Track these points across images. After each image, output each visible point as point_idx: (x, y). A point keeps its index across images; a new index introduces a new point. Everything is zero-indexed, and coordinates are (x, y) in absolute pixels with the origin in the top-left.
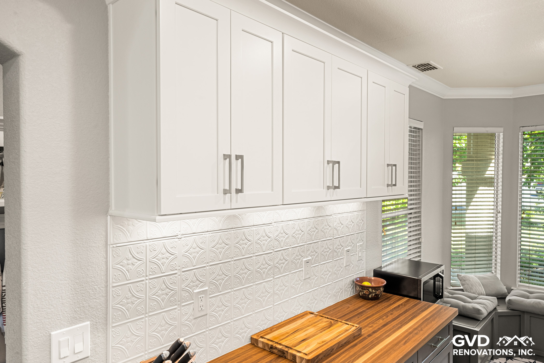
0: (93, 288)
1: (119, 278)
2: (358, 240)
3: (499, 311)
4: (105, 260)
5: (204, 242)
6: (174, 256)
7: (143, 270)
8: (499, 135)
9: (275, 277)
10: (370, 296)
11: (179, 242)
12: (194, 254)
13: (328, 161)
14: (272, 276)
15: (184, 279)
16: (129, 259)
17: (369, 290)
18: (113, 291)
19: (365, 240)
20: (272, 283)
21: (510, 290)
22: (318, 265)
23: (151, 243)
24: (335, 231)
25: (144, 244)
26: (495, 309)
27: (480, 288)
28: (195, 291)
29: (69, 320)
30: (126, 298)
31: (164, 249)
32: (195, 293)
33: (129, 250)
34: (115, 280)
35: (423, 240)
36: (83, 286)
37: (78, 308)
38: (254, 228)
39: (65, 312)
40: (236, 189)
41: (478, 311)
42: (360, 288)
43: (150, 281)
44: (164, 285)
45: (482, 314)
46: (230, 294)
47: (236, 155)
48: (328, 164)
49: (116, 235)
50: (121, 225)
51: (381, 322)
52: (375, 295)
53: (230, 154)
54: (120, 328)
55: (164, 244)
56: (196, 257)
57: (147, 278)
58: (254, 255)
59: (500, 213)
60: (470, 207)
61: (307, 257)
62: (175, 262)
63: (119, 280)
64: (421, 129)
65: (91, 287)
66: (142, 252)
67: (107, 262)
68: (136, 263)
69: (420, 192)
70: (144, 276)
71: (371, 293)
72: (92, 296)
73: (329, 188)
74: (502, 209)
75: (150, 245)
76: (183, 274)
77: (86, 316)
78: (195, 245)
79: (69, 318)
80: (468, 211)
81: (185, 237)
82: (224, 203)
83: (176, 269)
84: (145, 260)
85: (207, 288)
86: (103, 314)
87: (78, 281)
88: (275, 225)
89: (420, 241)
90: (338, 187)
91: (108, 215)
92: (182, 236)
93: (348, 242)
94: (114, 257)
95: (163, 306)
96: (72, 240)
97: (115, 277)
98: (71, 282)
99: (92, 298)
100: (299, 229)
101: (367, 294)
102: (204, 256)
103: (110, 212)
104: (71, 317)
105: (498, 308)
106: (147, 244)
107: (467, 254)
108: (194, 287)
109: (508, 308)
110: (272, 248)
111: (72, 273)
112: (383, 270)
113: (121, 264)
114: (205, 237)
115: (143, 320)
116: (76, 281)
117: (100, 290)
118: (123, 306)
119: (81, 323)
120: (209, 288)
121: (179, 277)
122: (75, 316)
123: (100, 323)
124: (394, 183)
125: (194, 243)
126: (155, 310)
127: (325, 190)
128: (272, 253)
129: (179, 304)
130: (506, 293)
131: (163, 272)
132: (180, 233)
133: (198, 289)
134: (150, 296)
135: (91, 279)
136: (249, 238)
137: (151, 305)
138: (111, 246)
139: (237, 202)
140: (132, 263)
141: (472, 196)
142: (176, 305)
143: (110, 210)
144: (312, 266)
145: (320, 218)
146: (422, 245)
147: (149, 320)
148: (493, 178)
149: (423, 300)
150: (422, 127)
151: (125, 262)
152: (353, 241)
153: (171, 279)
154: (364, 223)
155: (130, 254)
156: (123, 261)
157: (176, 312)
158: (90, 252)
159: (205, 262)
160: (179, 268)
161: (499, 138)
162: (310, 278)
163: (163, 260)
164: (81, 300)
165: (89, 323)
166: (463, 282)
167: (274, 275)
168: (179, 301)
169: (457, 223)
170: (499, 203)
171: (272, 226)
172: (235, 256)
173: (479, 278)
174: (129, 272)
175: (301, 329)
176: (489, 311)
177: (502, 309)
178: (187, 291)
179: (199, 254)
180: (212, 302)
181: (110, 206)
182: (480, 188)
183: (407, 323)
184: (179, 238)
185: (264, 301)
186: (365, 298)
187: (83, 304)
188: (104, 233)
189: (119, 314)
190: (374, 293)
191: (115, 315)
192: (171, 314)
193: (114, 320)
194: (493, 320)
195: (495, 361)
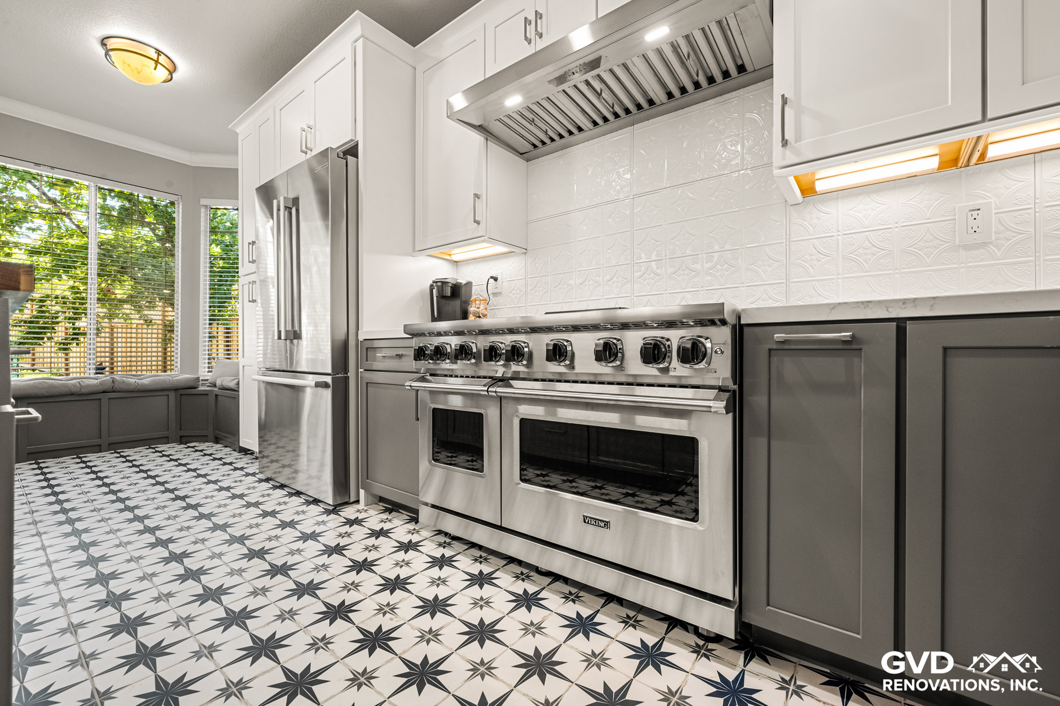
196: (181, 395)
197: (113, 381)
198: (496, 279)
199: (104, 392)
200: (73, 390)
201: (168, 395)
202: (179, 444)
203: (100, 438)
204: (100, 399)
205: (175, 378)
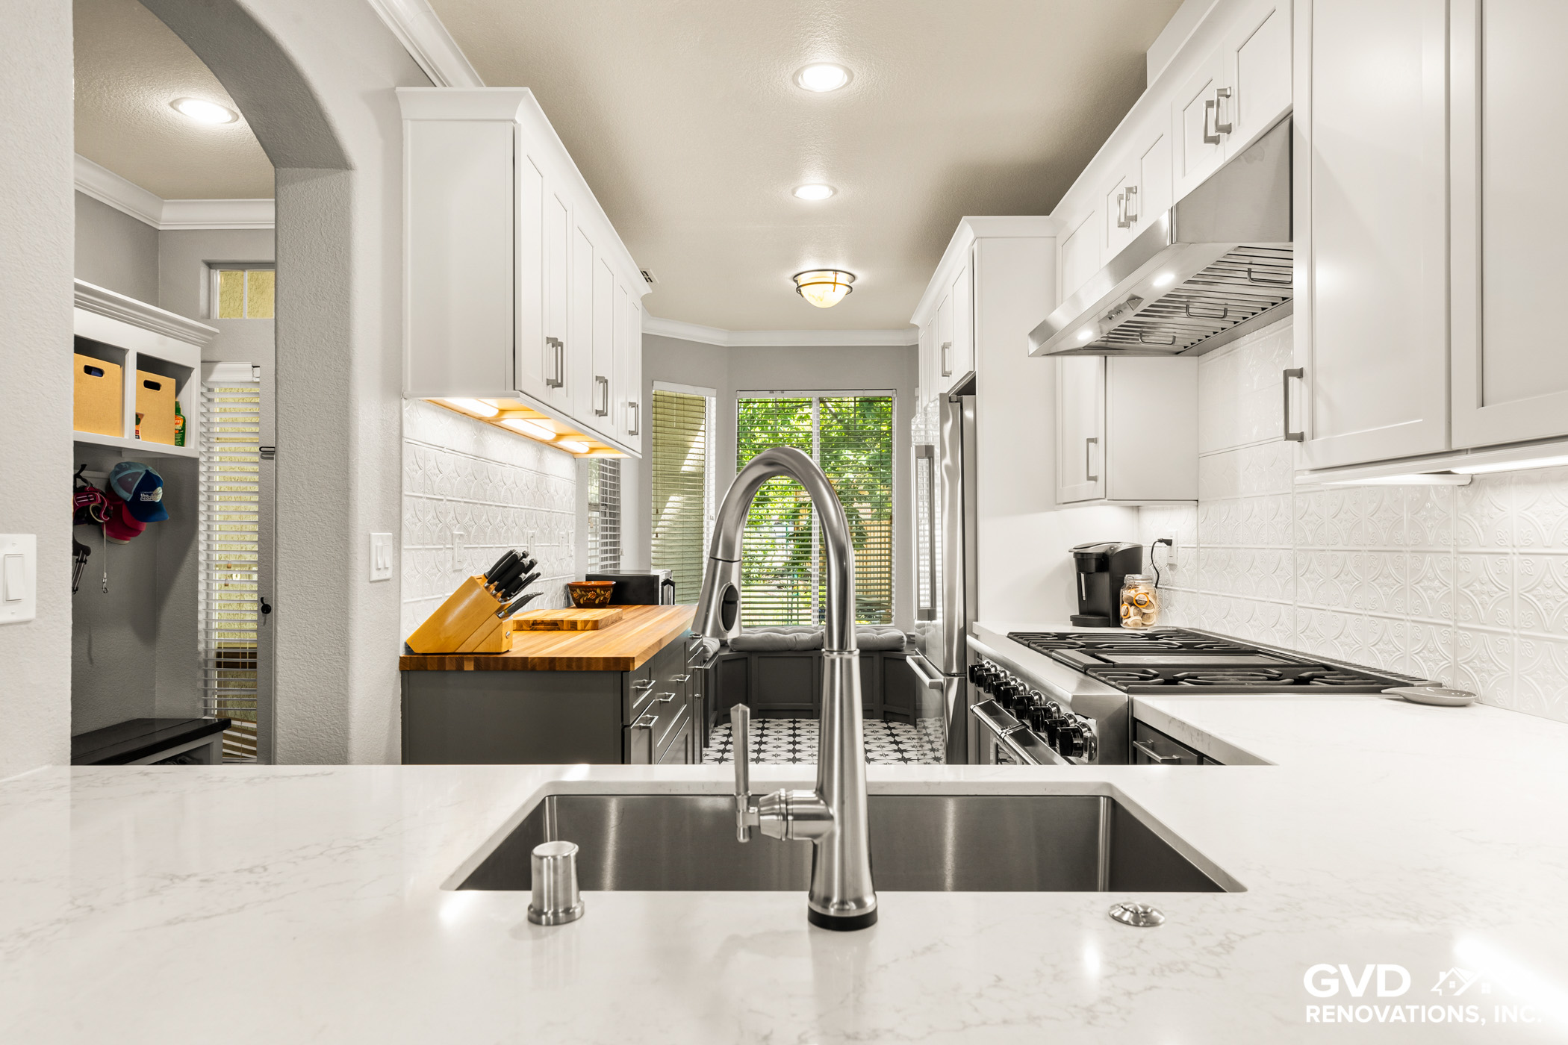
3: (723, 654)
6: (442, 475)
7: (422, 483)
8: (710, 400)
10: (597, 602)
12: (454, 480)
15: (448, 511)
17: (596, 592)
18: (405, 501)
19: (574, 526)
23: (427, 449)
26: (719, 650)
28: (454, 532)
29: (379, 523)
30: (413, 515)
31: (436, 461)
33: (414, 450)
34: (407, 487)
37: (384, 510)
38: (496, 466)
39: (378, 512)
42: (581, 591)
43: (427, 501)
44: (435, 511)
45: (709, 654)
46: (477, 551)
52: (604, 598)
55: (436, 455)
56: (455, 484)
57: (425, 495)
62: (443, 484)
66: (422, 458)
68: (419, 471)
70: (423, 492)
71: (598, 596)
75: (427, 452)
77: (390, 524)
78: (455, 468)
83: (443, 494)
84: (423, 471)
85: (462, 533)
86: (399, 528)
91: (402, 397)
94: (406, 455)
95: (434, 540)
98: (380, 474)
102: (461, 487)
103: (404, 392)
105: (721, 651)
108: (453, 527)
109: (731, 651)
112: (600, 573)
113: (409, 467)
118: (410, 525)
119: (385, 532)
121: (445, 506)
122: (382, 520)
123: (397, 538)
124: (635, 430)
125: (455, 465)
126: (429, 543)
131: (434, 493)
132: (445, 444)
134: (426, 522)
138: (404, 439)
142: (442, 543)
144: (535, 545)
147: (424, 554)
151: (412, 466)
153: (440, 506)
154: (574, 501)
156: (410, 464)
157: (441, 554)
159: (461, 494)
161: (710, 405)
163: (435, 476)
164: (386, 502)
165: (391, 534)
168: (444, 540)
169: (660, 536)
170: (711, 505)
172: (480, 497)
174: (414, 481)
176: (714, 653)
177: (726, 653)
179: (457, 481)
180: (464, 555)
184: (443, 451)
187: (387, 508)
188: (399, 421)
189: (408, 535)
190: (603, 595)
192: (438, 555)
193: (404, 541)
194: (716, 666)
195: (719, 727)
196: (885, 658)
198: (1169, 543)
199: (814, 649)
200: (791, 644)
201: (872, 657)
202: (882, 722)
203: (812, 702)
204: (812, 657)
205: (881, 636)
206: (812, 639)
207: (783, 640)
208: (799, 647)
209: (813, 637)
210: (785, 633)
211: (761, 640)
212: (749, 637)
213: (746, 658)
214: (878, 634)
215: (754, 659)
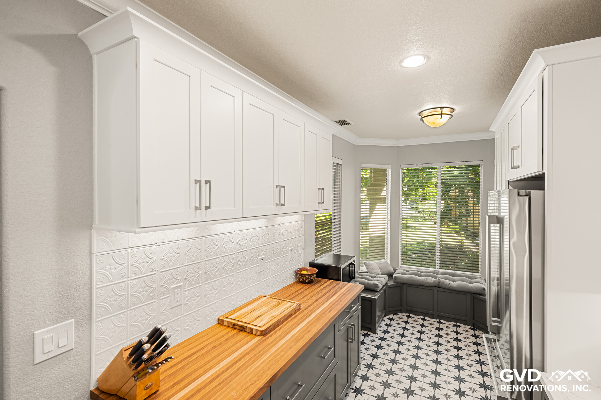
0: (77, 291)
1: (103, 281)
2: (299, 241)
3: (389, 284)
4: (89, 266)
5: (180, 248)
6: (154, 260)
7: (125, 273)
8: (389, 170)
9: (237, 272)
10: (307, 281)
11: (158, 249)
12: (171, 258)
13: (276, 186)
14: (235, 271)
15: (162, 278)
16: (112, 264)
17: (306, 277)
18: (96, 292)
19: (303, 242)
20: (235, 276)
21: (395, 270)
22: (270, 261)
23: (132, 251)
24: (282, 236)
25: (126, 252)
26: (387, 283)
27: (378, 270)
28: (171, 287)
29: (53, 319)
30: (109, 296)
31: (144, 254)
32: (172, 288)
33: (112, 257)
34: (99, 283)
35: (342, 240)
36: (67, 289)
37: (62, 308)
38: (220, 236)
39: (49, 313)
40: (205, 206)
41: (376, 285)
42: (300, 276)
43: (132, 281)
44: (144, 283)
45: (379, 287)
46: (201, 287)
47: (205, 181)
48: (277, 187)
49: (100, 245)
50: (104, 237)
51: (314, 298)
52: (310, 280)
53: (200, 179)
54: (103, 322)
55: (144, 251)
56: (172, 260)
57: (129, 279)
58: (221, 256)
59: (389, 220)
60: (372, 217)
61: (261, 256)
62: (154, 265)
63: (102, 282)
64: (341, 165)
65: (75, 290)
66: (124, 258)
67: (91, 269)
68: (119, 267)
69: (340, 207)
70: (126, 278)
71: (307, 279)
72: (76, 298)
73: (277, 205)
74: (391, 218)
75: (131, 252)
76: (161, 274)
77: (70, 314)
78: (171, 251)
79: (53, 318)
80: (371, 220)
81: (162, 245)
82: (195, 217)
83: (155, 271)
84: (127, 265)
85: (182, 284)
86: (87, 311)
87: (62, 286)
88: (237, 233)
89: (341, 241)
90: (284, 205)
91: (92, 229)
92: (160, 244)
93: (291, 243)
94: (98, 263)
95: (143, 300)
96: (56, 251)
97: (99, 280)
98: (55, 287)
99: (76, 299)
100: (255, 235)
101: (305, 279)
102: (180, 259)
103: (94, 226)
104: (55, 317)
105: (388, 283)
106: (129, 251)
107: (370, 248)
108: (171, 284)
109: (394, 282)
110: (235, 250)
111: (56, 279)
112: (316, 262)
113: (105, 269)
114: (180, 244)
115: (125, 314)
116: (60, 286)
117: (84, 292)
118: (106, 304)
119: (65, 321)
120: (183, 283)
121: (158, 276)
122: (59, 315)
123: (84, 319)
124: (322, 201)
125: (171, 249)
126: (136, 305)
127: (275, 206)
128: (234, 254)
129: (158, 298)
130: (393, 272)
131: (143, 273)
132: (158, 242)
133: (175, 285)
134: (132, 293)
135: (75, 283)
136: (216, 243)
137: (133, 301)
138: (95, 255)
139: (206, 216)
140: (115, 268)
141: (373, 210)
142: (155, 299)
143: (93, 224)
144: (265, 262)
145: (271, 227)
146: (342, 244)
147: (131, 313)
148: (385, 198)
149: (342, 281)
150: (341, 164)
151: (108, 267)
152: (295, 243)
153: (151, 278)
154: (302, 230)
155: (112, 260)
156: (106, 267)
157: (155, 305)
158: (74, 260)
159: (180, 263)
160: (158, 269)
161: (388, 172)
162: (264, 271)
163: (144, 263)
164: (65, 302)
165: (73, 320)
166: (368, 267)
167: (236, 270)
168: (157, 296)
169: (364, 228)
171: (235, 234)
172: (205, 257)
173: (377, 264)
174: (112, 275)
175: (257, 309)
176: (383, 285)
177: (391, 283)
178: (165, 287)
179: (175, 257)
180: (186, 294)
181: (94, 221)
182: (378, 204)
183: (331, 298)
184: (157, 246)
185: (228, 290)
186: (303, 282)
187: (68, 305)
188: (88, 244)
189: (103, 310)
190: (309, 278)
191: (99, 312)
192: (150, 307)
193: (97, 316)
194: (385, 290)
195: (387, 317)
196: (473, 296)
197: (439, 282)
199: (435, 287)
200: (422, 284)
201: (467, 295)
202: (472, 329)
203: (433, 311)
204: (433, 290)
205: (472, 285)
206: (434, 282)
207: (419, 281)
208: (426, 285)
209: (434, 281)
210: (421, 276)
211: (408, 279)
212: (402, 277)
213: (401, 286)
214: (470, 284)
215: (405, 287)
